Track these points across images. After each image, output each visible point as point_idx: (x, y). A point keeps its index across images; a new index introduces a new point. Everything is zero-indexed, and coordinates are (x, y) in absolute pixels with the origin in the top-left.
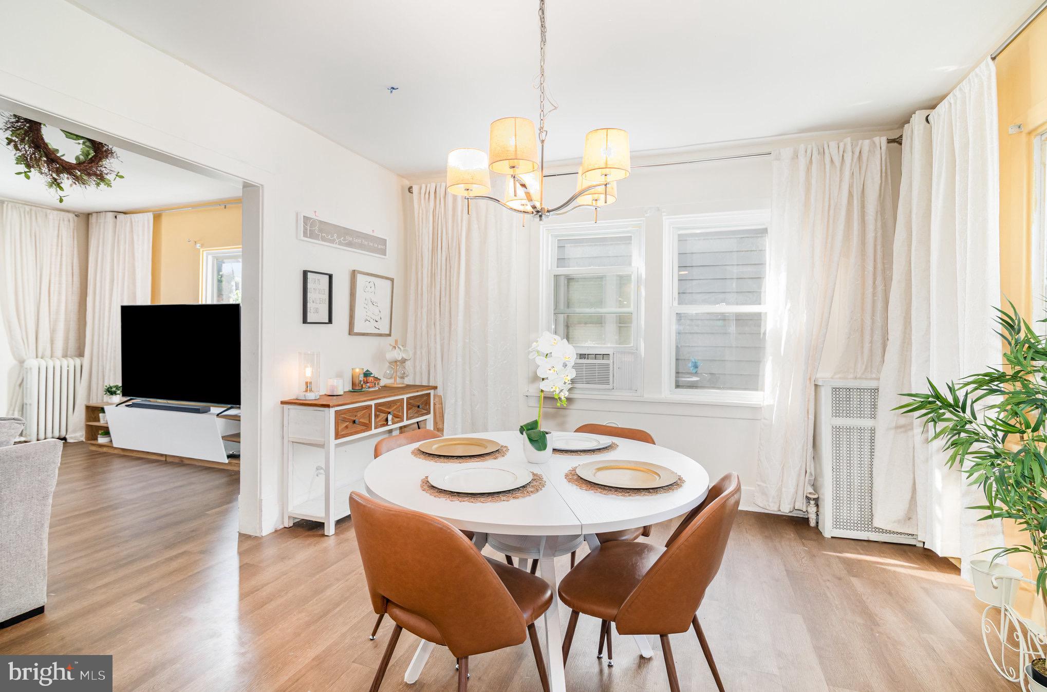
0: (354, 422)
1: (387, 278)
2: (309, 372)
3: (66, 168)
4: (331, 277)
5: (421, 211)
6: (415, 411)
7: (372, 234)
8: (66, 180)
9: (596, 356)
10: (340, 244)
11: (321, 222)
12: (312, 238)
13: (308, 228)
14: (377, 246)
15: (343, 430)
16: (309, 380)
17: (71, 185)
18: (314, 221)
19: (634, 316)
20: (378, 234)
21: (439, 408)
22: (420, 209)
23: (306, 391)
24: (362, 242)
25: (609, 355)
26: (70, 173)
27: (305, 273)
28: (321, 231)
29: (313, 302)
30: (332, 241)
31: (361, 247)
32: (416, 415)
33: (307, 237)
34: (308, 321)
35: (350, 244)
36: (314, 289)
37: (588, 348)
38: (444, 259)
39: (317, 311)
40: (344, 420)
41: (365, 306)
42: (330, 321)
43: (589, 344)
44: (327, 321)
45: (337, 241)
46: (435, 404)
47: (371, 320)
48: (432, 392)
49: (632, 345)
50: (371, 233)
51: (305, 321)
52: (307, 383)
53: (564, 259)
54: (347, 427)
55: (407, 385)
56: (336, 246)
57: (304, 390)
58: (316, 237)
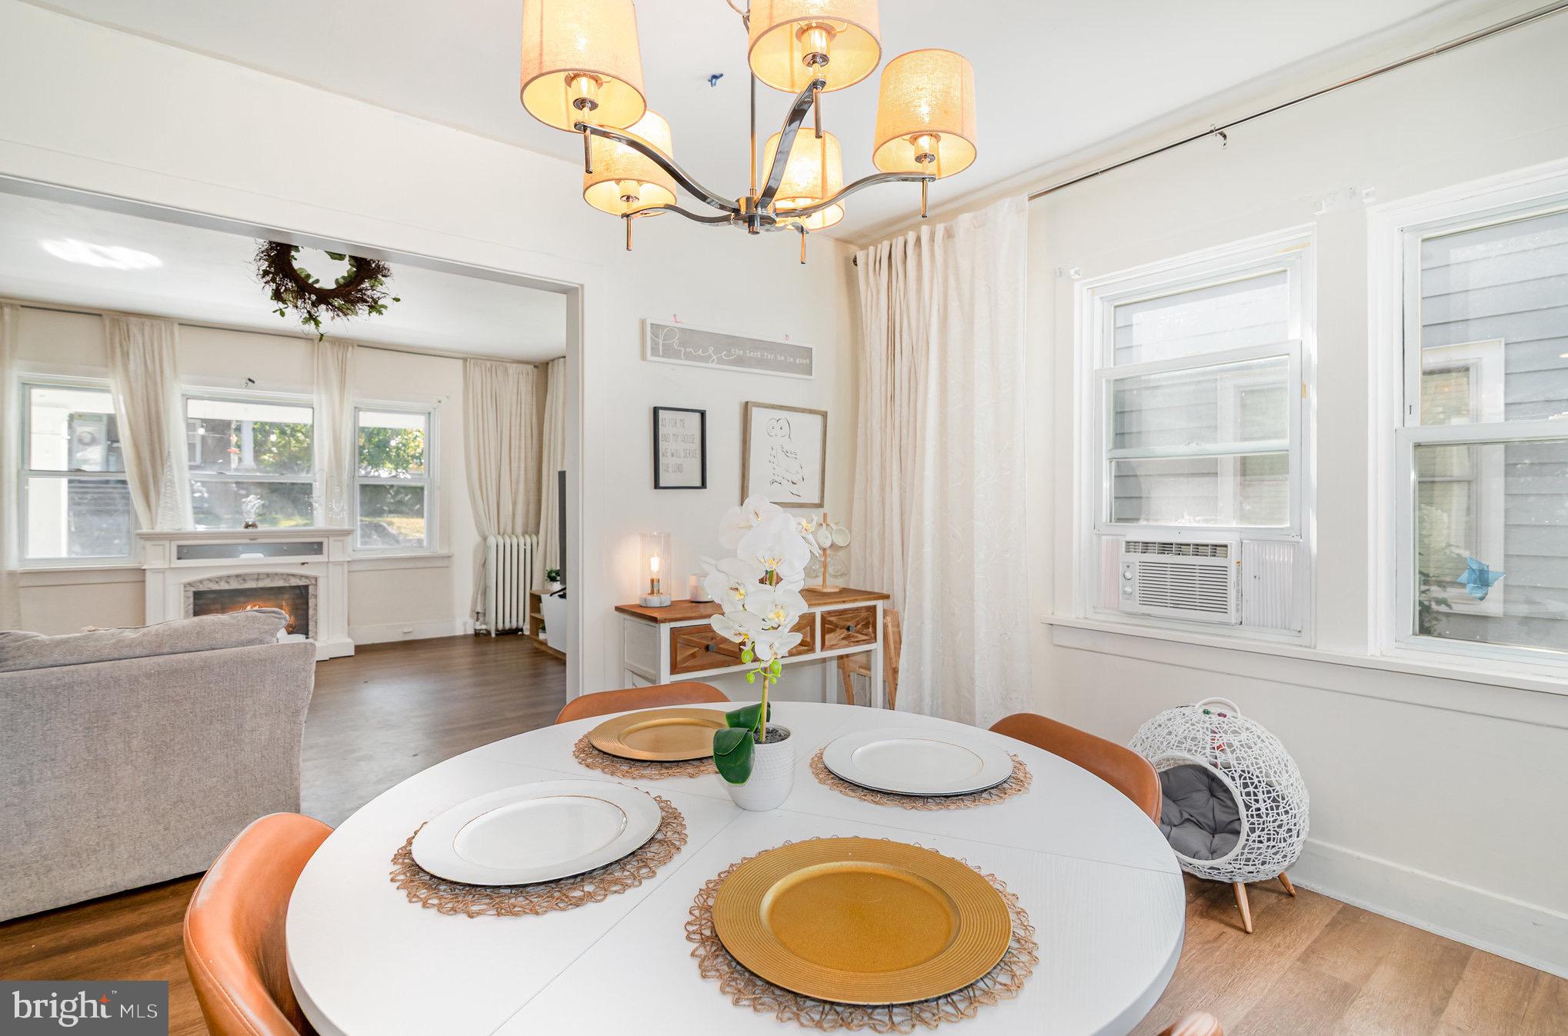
0: (707, 648)
1: (811, 412)
2: (655, 565)
3: (324, 297)
4: (703, 414)
5: (869, 294)
6: (842, 636)
7: (787, 342)
8: (323, 313)
9: (1198, 549)
10: (720, 361)
11: (683, 330)
12: (669, 357)
13: (661, 342)
14: (799, 360)
15: (686, 660)
16: (655, 577)
17: (333, 318)
18: (672, 329)
19: (1294, 461)
20: (796, 340)
21: (893, 632)
22: (869, 290)
23: (652, 593)
24: (762, 355)
25: (1226, 546)
26: (327, 303)
27: (656, 410)
28: (683, 344)
29: (673, 456)
30: (706, 359)
31: (762, 363)
32: (845, 642)
33: (659, 356)
34: (661, 485)
35: (739, 362)
36: (674, 435)
37: (1180, 530)
38: (905, 370)
39: (679, 468)
40: (689, 644)
41: (772, 459)
42: (704, 485)
43: (1186, 521)
44: (699, 484)
45: (715, 357)
46: (885, 626)
47: (784, 482)
48: (880, 605)
49: (1288, 525)
50: (783, 342)
51: (657, 486)
52: (652, 581)
53: (1131, 347)
54: (693, 656)
55: (844, 588)
56: (713, 365)
57: (649, 592)
58: (676, 354)
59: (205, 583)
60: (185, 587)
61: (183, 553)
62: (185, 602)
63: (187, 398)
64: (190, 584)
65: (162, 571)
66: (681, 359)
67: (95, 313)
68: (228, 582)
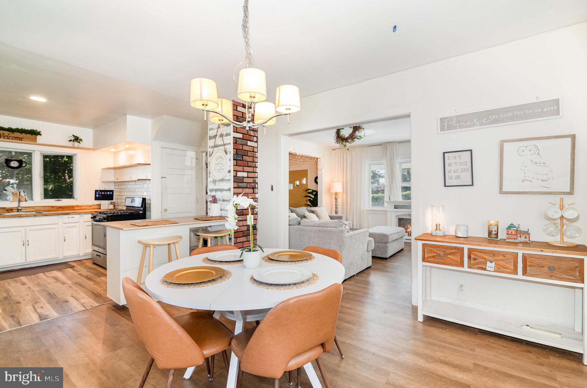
4: (471, 151)
10: (483, 124)
11: (460, 117)
12: (450, 130)
13: (446, 125)
15: (429, 257)
16: (438, 223)
18: (452, 117)
23: (437, 229)
24: (513, 114)
27: (445, 155)
28: (458, 122)
29: (454, 172)
30: (474, 125)
31: (513, 118)
32: (547, 276)
33: (445, 131)
34: (447, 185)
35: (496, 121)
36: (454, 163)
40: (431, 251)
42: (473, 184)
44: (470, 184)
45: (478, 124)
52: (437, 225)
54: (434, 257)
56: (478, 127)
57: (436, 229)
58: (455, 128)
59: (401, 216)
60: (396, 216)
61: (396, 207)
62: (396, 221)
63: (401, 163)
64: (397, 216)
65: (390, 212)
66: (458, 129)
67: (380, 145)
68: (406, 216)
